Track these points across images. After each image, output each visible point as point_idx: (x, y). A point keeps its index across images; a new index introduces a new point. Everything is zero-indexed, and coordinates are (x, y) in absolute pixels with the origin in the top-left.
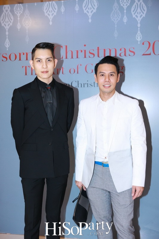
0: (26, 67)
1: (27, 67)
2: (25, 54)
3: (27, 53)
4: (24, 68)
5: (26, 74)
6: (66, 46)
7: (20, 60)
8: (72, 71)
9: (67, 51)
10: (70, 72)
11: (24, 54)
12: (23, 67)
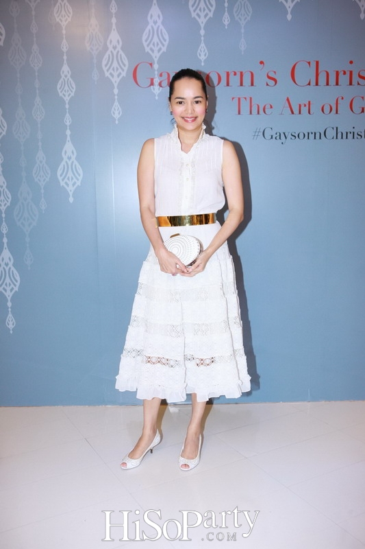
0: (239, 99)
1: (241, 99)
2: (238, 75)
3: (241, 73)
4: (236, 101)
5: (239, 113)
6: (317, 63)
7: (228, 85)
8: (327, 109)
9: (319, 71)
10: (323, 112)
11: (235, 74)
12: (233, 98)
